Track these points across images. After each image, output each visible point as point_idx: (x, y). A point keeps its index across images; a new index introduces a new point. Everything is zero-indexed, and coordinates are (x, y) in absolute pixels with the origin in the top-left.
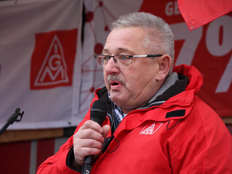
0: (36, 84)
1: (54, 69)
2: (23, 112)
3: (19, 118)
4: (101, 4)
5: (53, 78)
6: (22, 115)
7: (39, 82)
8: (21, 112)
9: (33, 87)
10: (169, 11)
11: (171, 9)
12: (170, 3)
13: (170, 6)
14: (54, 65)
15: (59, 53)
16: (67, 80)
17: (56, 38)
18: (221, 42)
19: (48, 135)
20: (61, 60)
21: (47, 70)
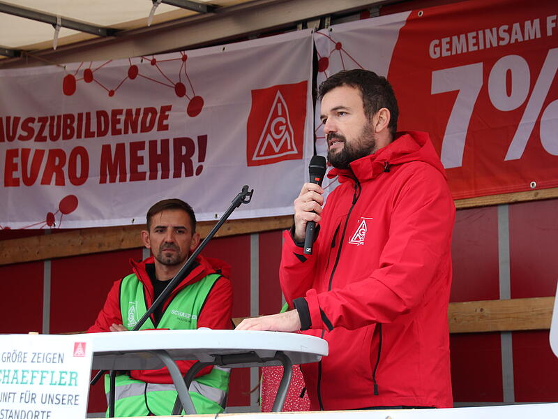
0: (255, 158)
1: (277, 137)
2: (253, 190)
3: (247, 198)
4: (339, 46)
5: (277, 150)
6: (251, 194)
7: (258, 155)
8: (249, 191)
9: (250, 163)
10: (435, 53)
11: (438, 49)
12: (437, 42)
13: (436, 46)
14: (278, 132)
15: (284, 115)
16: (295, 152)
17: (279, 94)
18: (509, 93)
19: (273, 225)
20: (287, 124)
21: (269, 138)
